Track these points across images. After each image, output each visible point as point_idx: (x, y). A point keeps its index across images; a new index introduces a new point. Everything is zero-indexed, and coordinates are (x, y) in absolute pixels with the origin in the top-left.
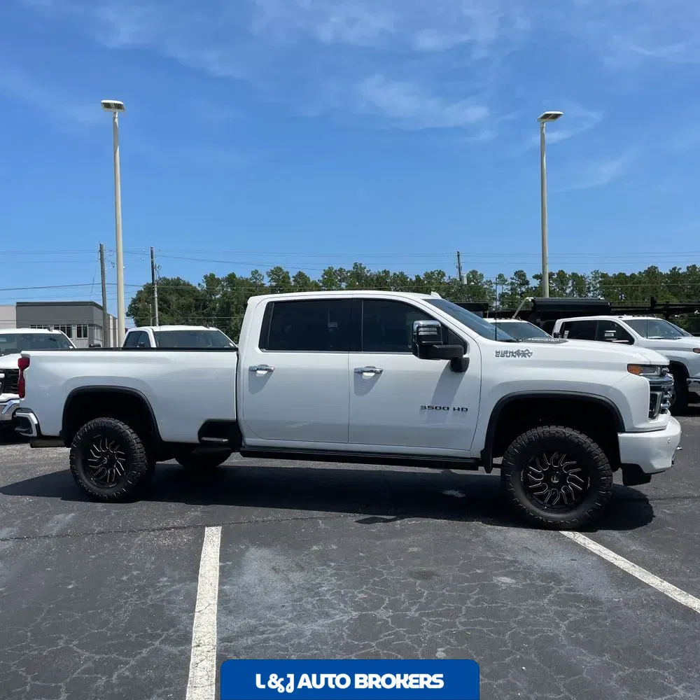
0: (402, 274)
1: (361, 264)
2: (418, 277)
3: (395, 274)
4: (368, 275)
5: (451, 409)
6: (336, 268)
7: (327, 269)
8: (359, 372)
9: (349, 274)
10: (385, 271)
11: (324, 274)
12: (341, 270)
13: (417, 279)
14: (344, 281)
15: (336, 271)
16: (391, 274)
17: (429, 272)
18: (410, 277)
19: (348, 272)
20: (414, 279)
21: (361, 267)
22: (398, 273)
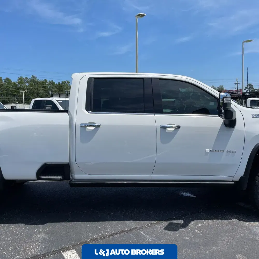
0: (53, 81)
1: (35, 76)
2: (59, 83)
3: (49, 81)
4: (38, 81)
5: (225, 151)
6: (24, 77)
7: (20, 77)
8: (164, 128)
9: (30, 80)
10: (45, 80)
11: (19, 79)
12: (26, 78)
13: (59, 84)
14: (27, 83)
15: (24, 78)
16: (48, 81)
17: (64, 81)
18: (56, 83)
19: (29, 79)
20: (57, 84)
21: (35, 77)
22: (51, 81)
